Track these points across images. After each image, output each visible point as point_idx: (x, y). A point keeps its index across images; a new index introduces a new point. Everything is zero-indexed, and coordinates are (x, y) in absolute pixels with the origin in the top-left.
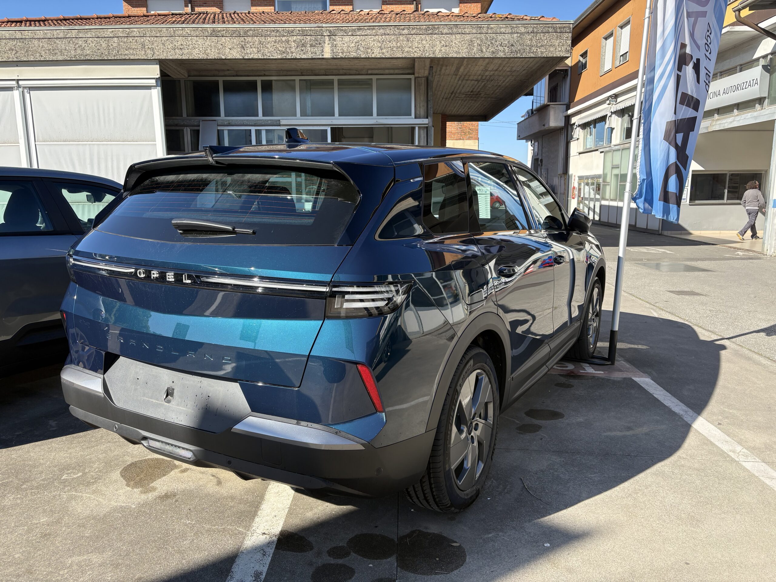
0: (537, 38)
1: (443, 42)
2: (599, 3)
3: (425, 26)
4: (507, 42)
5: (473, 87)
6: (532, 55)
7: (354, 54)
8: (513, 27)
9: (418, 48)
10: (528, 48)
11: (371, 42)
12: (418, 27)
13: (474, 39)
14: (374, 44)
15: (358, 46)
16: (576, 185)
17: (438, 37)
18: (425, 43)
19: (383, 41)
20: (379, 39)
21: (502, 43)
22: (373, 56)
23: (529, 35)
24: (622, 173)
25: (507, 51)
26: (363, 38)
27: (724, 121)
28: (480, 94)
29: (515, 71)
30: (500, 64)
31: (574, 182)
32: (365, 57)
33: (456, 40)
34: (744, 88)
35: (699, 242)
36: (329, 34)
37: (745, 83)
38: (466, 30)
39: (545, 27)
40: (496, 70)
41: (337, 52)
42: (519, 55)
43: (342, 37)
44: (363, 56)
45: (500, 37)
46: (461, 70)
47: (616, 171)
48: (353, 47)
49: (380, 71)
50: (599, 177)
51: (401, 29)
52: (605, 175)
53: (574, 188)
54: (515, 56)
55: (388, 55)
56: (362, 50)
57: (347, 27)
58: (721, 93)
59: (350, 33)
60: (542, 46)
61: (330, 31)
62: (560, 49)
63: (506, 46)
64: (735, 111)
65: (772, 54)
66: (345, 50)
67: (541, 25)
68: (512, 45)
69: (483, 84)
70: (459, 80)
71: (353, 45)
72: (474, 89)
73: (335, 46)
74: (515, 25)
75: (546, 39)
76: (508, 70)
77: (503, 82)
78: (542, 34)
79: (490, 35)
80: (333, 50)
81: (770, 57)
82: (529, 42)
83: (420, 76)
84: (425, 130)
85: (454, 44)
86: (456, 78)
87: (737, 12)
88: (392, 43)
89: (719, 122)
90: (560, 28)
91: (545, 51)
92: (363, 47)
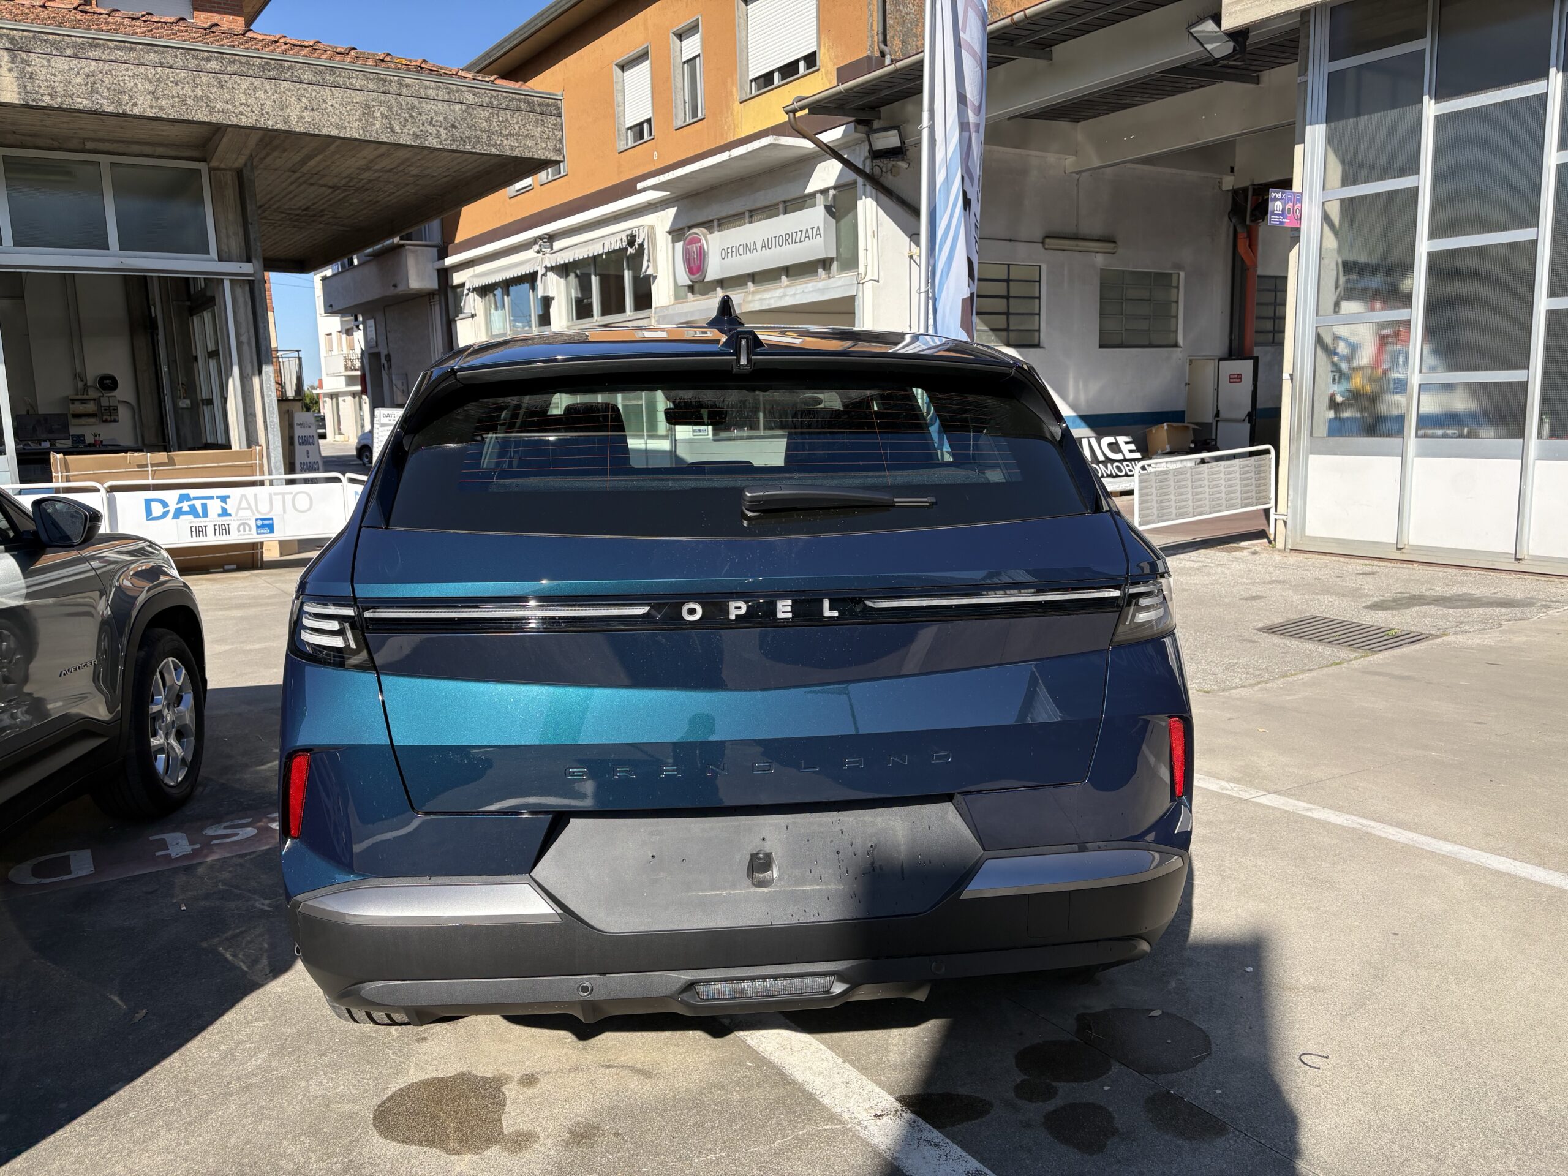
0: (501, 119)
1: (304, 100)
2: (493, 58)
3: (259, 60)
4: (441, 119)
5: (316, 200)
6: (494, 151)
7: (85, 102)
8: (452, 91)
9: (246, 104)
10: (485, 136)
11: (127, 78)
12: (243, 59)
13: (374, 103)
14: (136, 85)
15: (95, 83)
17: (292, 88)
18: (262, 96)
19: (159, 81)
20: (149, 74)
21: (432, 119)
22: (136, 111)
23: (484, 110)
25: (444, 136)
26: (107, 66)
27: (767, 295)
28: (322, 216)
29: (428, 175)
30: (407, 159)
32: (115, 111)
33: (334, 99)
34: (798, 240)
36: (8, 45)
37: (799, 233)
38: (354, 81)
39: (513, 98)
40: (390, 171)
41: (37, 93)
42: (468, 147)
43: (48, 57)
44: (110, 109)
45: (427, 107)
46: (312, 163)
48: (79, 85)
49: (115, 145)
51: (203, 59)
54: (462, 148)
55: (174, 114)
56: (106, 94)
57: (59, 35)
58: (759, 247)
59: (69, 52)
60: (510, 135)
61: (12, 40)
62: (544, 145)
63: (440, 127)
64: (784, 278)
65: (835, 188)
66: (59, 89)
67: (504, 94)
68: (453, 126)
69: (343, 195)
70: (292, 183)
71: (79, 80)
72: (314, 204)
73: (31, 78)
74: (454, 87)
75: (517, 123)
76: (414, 173)
77: (389, 195)
78: (509, 113)
79: (406, 98)
80: (25, 87)
81: (832, 192)
82: (485, 124)
83: (222, 166)
84: (247, 288)
85: (330, 108)
86: (290, 177)
87: (791, 114)
88: (183, 88)
89: (758, 297)
90: (539, 105)
91: (516, 145)
92: (109, 89)
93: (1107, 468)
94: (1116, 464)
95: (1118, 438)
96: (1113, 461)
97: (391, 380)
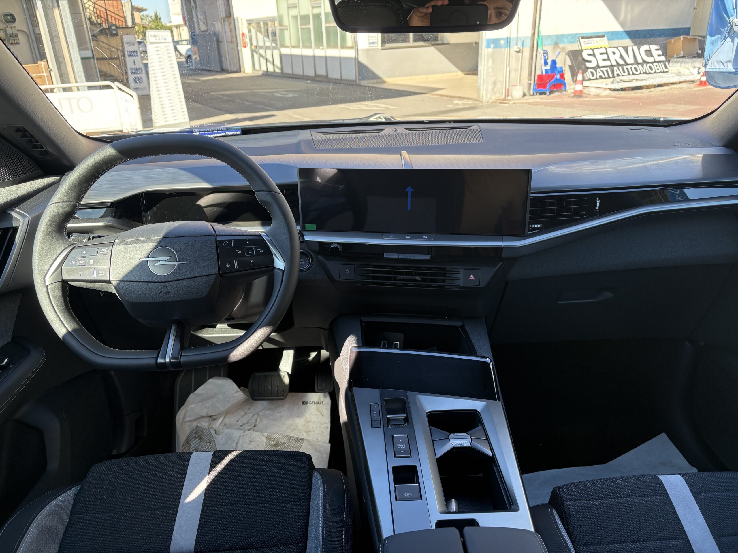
16: (246, 31)
24: (302, 13)
31: (242, 28)
35: (407, 92)
47: (294, 12)
50: (273, 20)
52: (280, 18)
53: (243, 34)
93: (643, 67)
94: (649, 65)
95: (651, 46)
96: (647, 63)
97: (197, 16)
